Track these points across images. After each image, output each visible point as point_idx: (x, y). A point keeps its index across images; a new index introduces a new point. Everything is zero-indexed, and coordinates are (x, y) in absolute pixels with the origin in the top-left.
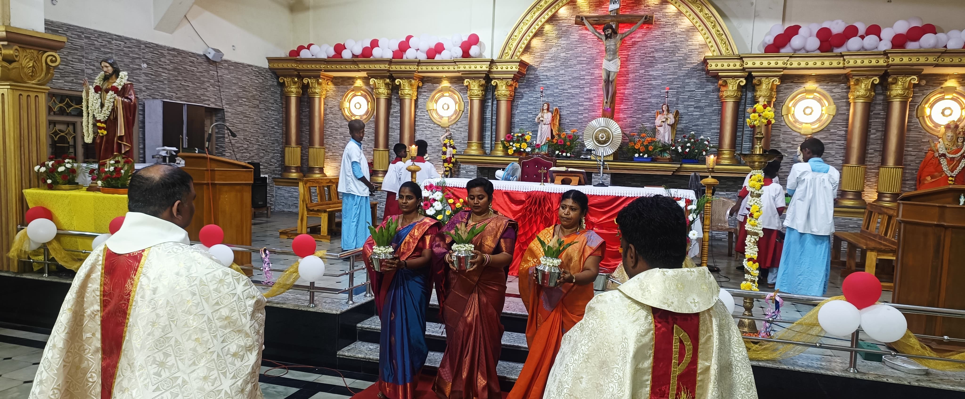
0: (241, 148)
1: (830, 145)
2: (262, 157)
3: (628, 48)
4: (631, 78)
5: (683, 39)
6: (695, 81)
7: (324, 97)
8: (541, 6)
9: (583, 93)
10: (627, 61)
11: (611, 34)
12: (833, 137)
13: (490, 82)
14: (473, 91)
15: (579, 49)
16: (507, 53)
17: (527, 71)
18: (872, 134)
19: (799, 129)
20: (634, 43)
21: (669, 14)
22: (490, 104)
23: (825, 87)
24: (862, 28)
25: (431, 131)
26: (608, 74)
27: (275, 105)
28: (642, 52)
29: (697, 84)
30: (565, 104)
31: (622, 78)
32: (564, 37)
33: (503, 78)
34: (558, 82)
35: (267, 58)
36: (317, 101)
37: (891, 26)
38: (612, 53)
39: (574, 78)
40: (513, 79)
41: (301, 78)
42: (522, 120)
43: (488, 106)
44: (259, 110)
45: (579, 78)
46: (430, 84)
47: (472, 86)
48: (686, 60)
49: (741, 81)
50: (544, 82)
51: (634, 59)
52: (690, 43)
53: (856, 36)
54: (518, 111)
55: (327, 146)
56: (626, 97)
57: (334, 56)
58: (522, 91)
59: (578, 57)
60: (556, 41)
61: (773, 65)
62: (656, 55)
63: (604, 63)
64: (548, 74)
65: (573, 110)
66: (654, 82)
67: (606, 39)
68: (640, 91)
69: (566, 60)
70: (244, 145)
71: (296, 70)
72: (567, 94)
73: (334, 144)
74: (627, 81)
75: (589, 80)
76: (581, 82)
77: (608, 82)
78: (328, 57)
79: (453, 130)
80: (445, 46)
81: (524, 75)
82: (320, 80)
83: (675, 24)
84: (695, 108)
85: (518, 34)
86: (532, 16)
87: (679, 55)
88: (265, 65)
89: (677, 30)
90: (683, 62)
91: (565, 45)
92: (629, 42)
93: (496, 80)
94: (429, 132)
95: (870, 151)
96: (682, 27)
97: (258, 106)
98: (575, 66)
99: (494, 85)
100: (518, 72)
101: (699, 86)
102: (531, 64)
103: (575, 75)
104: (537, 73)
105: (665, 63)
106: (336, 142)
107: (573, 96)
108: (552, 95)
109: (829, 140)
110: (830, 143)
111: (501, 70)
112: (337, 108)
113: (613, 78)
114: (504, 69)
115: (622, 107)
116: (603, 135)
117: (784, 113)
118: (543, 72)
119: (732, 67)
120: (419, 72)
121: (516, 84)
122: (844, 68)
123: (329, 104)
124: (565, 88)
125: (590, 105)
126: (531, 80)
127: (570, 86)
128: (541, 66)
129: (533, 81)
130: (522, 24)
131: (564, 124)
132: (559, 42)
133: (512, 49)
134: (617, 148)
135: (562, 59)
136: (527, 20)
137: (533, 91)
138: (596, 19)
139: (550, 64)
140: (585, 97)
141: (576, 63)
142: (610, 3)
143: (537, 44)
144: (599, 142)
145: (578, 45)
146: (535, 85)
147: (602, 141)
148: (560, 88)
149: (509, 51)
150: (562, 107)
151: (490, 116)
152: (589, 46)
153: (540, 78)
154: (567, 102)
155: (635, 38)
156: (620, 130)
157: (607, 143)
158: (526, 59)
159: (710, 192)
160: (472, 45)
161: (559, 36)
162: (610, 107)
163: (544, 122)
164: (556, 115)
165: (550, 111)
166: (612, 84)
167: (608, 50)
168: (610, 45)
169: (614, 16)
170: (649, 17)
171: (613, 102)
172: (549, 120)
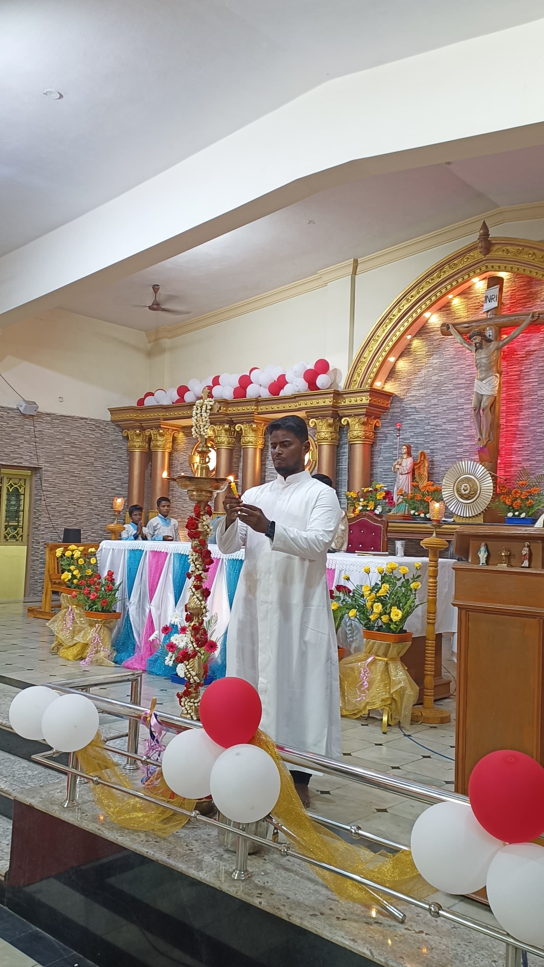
0: (64, 512)
2: (95, 523)
3: (519, 362)
4: (527, 403)
7: (168, 450)
8: (394, 316)
9: (461, 429)
10: (519, 379)
13: (340, 420)
14: (320, 434)
15: (456, 368)
16: (355, 381)
17: (391, 403)
20: (529, 354)
22: (346, 450)
27: (118, 463)
28: (540, 365)
30: (438, 445)
31: (514, 405)
32: (437, 354)
33: (355, 415)
34: (429, 416)
35: (108, 409)
36: (160, 455)
38: (483, 368)
39: (449, 409)
40: (367, 415)
41: (143, 429)
42: (385, 470)
43: (344, 453)
44: (93, 469)
45: (455, 408)
47: (319, 427)
50: (412, 417)
51: (529, 375)
54: (381, 458)
55: (177, 510)
56: (520, 431)
57: (177, 401)
58: (385, 430)
59: (454, 379)
60: (425, 360)
63: (475, 384)
64: (417, 405)
65: (450, 453)
67: (476, 350)
69: (439, 384)
70: (68, 509)
71: (137, 421)
72: (441, 432)
73: (183, 507)
74: (521, 408)
75: (469, 411)
76: (460, 413)
77: (477, 409)
78: (173, 403)
80: (288, 378)
81: (387, 409)
82: (161, 431)
85: (368, 355)
86: (384, 330)
88: (108, 417)
91: (437, 365)
92: (522, 353)
93: (347, 418)
97: (92, 463)
98: (451, 391)
99: (345, 423)
100: (370, 405)
102: (396, 393)
103: (451, 404)
104: (403, 405)
106: (185, 505)
107: (449, 433)
108: (421, 434)
111: (349, 403)
112: (187, 464)
113: (486, 404)
114: (353, 402)
116: (466, 486)
118: (410, 404)
120: (259, 414)
121: (377, 422)
123: (181, 459)
124: (439, 423)
125: (472, 445)
126: (395, 416)
127: (444, 420)
128: (408, 395)
129: (398, 416)
130: (373, 342)
131: (437, 473)
132: (430, 361)
133: (361, 375)
134: (488, 503)
135: (434, 383)
136: (378, 336)
137: (399, 430)
138: (467, 325)
139: (420, 392)
140: (464, 434)
141: (452, 388)
142: (486, 302)
143: (403, 366)
144: (462, 496)
145: (455, 364)
146: (401, 422)
147: (465, 494)
148: (432, 424)
149: (358, 379)
150: (435, 451)
151: (347, 466)
152: (468, 363)
153: (407, 412)
154: (441, 442)
155: (529, 346)
156: (490, 478)
157: (473, 497)
158: (389, 388)
159: (434, 559)
160: (319, 375)
161: (430, 354)
162: (485, 446)
163: (400, 471)
164: (424, 461)
165: (411, 456)
166: (485, 412)
167: (479, 366)
168: (480, 358)
169: (490, 319)
170: (539, 314)
171: (492, 439)
172: (408, 467)
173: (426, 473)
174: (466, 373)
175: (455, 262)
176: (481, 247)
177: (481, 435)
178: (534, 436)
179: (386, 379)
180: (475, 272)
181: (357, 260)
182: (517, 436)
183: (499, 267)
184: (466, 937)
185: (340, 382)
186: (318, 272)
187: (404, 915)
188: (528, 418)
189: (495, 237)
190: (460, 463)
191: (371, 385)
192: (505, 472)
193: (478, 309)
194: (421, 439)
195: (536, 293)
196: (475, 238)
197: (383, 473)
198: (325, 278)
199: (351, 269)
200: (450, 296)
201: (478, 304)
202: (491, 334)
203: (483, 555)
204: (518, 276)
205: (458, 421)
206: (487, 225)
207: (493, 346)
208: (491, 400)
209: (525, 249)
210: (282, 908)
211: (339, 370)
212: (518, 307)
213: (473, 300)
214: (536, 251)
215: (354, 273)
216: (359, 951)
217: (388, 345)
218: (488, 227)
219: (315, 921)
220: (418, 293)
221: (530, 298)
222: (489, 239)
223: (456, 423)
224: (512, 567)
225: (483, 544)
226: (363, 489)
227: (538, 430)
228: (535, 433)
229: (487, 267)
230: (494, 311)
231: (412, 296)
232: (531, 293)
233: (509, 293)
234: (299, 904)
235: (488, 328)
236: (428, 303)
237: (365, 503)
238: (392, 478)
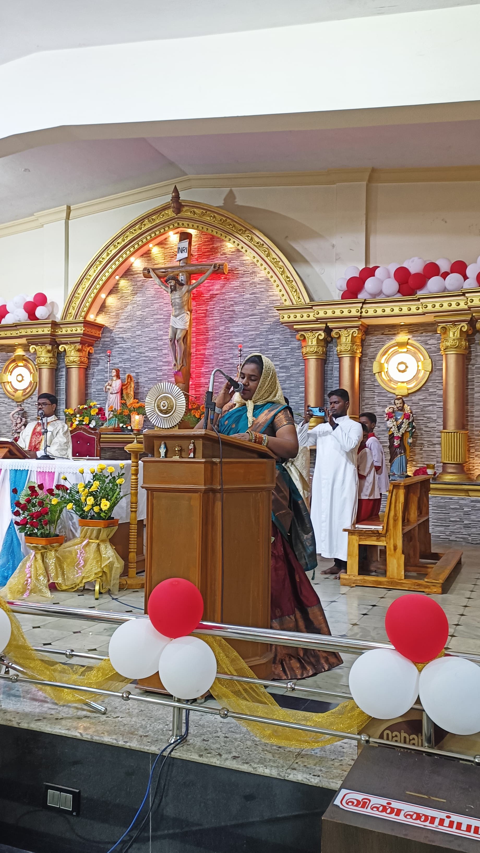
1: (430, 408)
3: (206, 302)
4: (211, 336)
5: (263, 289)
6: (278, 337)
8: (103, 259)
9: (161, 356)
10: (205, 317)
11: (175, 286)
12: (433, 398)
13: (58, 347)
14: (40, 359)
15: (156, 306)
16: (70, 313)
17: (102, 333)
18: (476, 393)
19: (394, 389)
20: (213, 296)
21: (247, 261)
22: (64, 373)
23: (419, 338)
24: (444, 266)
25: (6, 407)
26: (175, 331)
28: (221, 306)
29: (280, 341)
30: (143, 369)
31: (202, 337)
32: (140, 293)
33: (71, 343)
34: (134, 345)
37: (475, 262)
38: (177, 307)
39: (151, 339)
40: (82, 343)
42: (98, 390)
43: (62, 375)
45: (155, 339)
46: (4, 353)
47: (39, 354)
48: (268, 313)
49: (320, 334)
50: (120, 345)
51: (213, 314)
52: (271, 294)
53: (438, 275)
54: (94, 380)
56: (206, 358)
58: (98, 356)
59: (154, 314)
60: (131, 298)
61: (346, 313)
62: (236, 308)
63: (171, 319)
64: (124, 336)
65: (152, 376)
66: (235, 340)
67: (171, 292)
68: (221, 350)
69: (143, 318)
72: (144, 358)
74: (207, 340)
75: (166, 341)
76: (159, 343)
77: (173, 340)
79: (28, 405)
80: (8, 309)
81: (99, 338)
83: (254, 272)
84: (280, 368)
85: (81, 292)
86: (95, 271)
87: (260, 308)
89: (256, 280)
90: (264, 315)
91: (140, 302)
92: (207, 296)
93: (64, 346)
94: (3, 409)
95: (475, 413)
96: (261, 275)
99: (62, 350)
100: (84, 334)
101: (283, 342)
102: (106, 325)
103: (152, 336)
104: (113, 335)
105: (245, 317)
107: (151, 360)
108: (128, 360)
109: (428, 401)
110: (430, 405)
111: (65, 333)
113: (180, 336)
114: (69, 332)
115: (203, 370)
116: (164, 403)
117: (375, 369)
118: (119, 334)
119: (305, 318)
121: (91, 349)
122: (424, 314)
124: (142, 351)
125: (169, 369)
126: (106, 344)
127: (147, 349)
128: (117, 326)
129: (109, 345)
130: (85, 280)
131: (142, 393)
132: (135, 299)
133: (75, 308)
134: (182, 417)
135: (138, 318)
136: (90, 276)
137: (109, 356)
138: (164, 270)
139: (126, 325)
140: (164, 360)
141: (153, 322)
142: (178, 253)
143: (112, 302)
144: (161, 411)
145: (155, 302)
146: (111, 350)
147: (164, 410)
148: (137, 351)
149: (73, 311)
150: (140, 374)
151: (64, 387)
152: (165, 302)
153: (116, 341)
154: (145, 367)
155: (213, 290)
156: (183, 396)
157: (170, 412)
158: (101, 320)
159: (136, 461)
160: (38, 306)
161: (134, 293)
162: (179, 371)
163: (110, 391)
164: (130, 382)
165: (119, 378)
166: (179, 343)
167: (173, 305)
168: (175, 299)
169: (182, 267)
170: (219, 265)
171: (185, 364)
172: (117, 388)
173: (132, 393)
174: (164, 310)
175: (153, 217)
176: (174, 207)
177: (176, 361)
178: (218, 362)
179: (98, 313)
180: (169, 227)
181: (70, 207)
182: (205, 362)
183: (188, 225)
184: (148, 715)
185: (57, 314)
186: (35, 214)
187: (106, 709)
188: (213, 348)
189: (184, 200)
190: (160, 384)
191: (85, 318)
192: (196, 391)
193: (173, 257)
194: (128, 365)
195: (217, 248)
196: (168, 198)
197: (97, 393)
198: (41, 221)
199: (64, 215)
200: (151, 245)
201: (172, 254)
202: (183, 279)
203: (162, 451)
204: (203, 233)
205: (158, 350)
206: (178, 189)
207: (185, 288)
208: (184, 333)
209: (208, 212)
210: (13, 719)
211: (56, 304)
212: (203, 258)
213: (168, 249)
214: (216, 215)
215: (68, 218)
216: (73, 735)
217: (98, 284)
218: (179, 190)
219: (39, 723)
220: (124, 240)
221: (213, 251)
222: (180, 201)
223: (157, 351)
224: (183, 458)
225: (163, 443)
226: (79, 406)
227: (220, 358)
228: (218, 361)
229: (178, 224)
230: (185, 260)
231: (118, 243)
232: (213, 248)
233: (196, 247)
234: (26, 715)
235: (180, 274)
236: (132, 249)
237: (81, 418)
238: (104, 397)
